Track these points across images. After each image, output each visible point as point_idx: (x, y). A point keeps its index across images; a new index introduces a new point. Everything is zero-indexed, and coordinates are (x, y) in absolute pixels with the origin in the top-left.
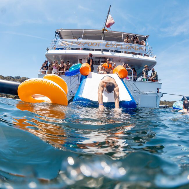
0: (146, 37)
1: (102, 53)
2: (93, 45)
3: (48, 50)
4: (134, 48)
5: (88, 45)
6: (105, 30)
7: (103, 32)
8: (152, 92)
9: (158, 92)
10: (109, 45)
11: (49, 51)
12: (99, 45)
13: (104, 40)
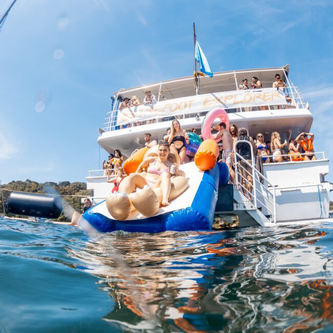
0: (283, 69)
1: (198, 120)
2: (179, 108)
3: (101, 133)
4: (262, 97)
5: (170, 109)
6: (198, 74)
7: (197, 80)
8: (309, 183)
9: (323, 181)
10: (210, 101)
11: (103, 133)
12: (190, 106)
13: (199, 94)
